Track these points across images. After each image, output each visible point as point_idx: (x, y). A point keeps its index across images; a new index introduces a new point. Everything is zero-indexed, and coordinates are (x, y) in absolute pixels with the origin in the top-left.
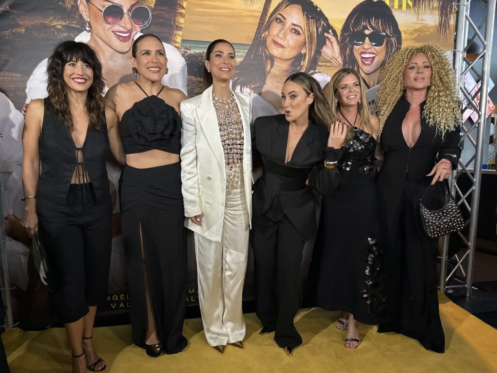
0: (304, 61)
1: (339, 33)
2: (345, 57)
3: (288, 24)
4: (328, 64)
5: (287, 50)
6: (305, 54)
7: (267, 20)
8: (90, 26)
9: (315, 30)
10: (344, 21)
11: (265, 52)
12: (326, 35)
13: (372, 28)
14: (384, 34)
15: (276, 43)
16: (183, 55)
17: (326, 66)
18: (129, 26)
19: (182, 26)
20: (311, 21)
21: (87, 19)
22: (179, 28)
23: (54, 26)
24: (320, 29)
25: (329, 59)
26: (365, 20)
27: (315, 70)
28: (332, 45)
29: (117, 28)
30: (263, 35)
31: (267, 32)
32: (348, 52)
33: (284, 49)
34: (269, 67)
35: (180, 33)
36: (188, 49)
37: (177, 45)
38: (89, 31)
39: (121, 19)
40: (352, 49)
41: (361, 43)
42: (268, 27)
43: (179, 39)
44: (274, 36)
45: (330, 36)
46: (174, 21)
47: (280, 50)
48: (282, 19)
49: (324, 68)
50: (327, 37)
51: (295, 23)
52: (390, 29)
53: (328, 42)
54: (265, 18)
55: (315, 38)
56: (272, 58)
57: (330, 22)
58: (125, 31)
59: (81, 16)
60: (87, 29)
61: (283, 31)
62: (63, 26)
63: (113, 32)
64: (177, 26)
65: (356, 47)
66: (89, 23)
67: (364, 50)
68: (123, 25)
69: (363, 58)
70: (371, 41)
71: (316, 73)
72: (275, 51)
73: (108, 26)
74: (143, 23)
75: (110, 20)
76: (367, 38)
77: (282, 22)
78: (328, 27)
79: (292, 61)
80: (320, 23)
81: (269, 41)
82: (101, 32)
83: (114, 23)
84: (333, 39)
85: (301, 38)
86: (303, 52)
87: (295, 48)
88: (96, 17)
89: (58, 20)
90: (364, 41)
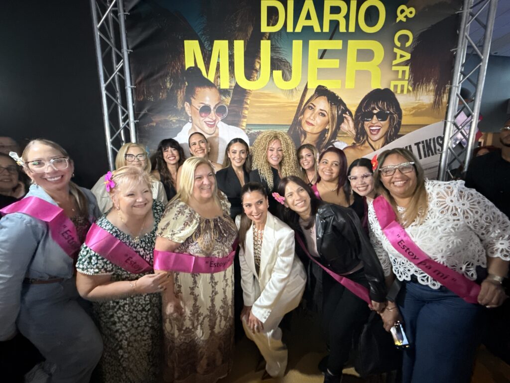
0: (327, 134)
1: (354, 113)
2: (357, 131)
3: (317, 110)
4: (345, 135)
5: (316, 127)
6: (328, 129)
7: (302, 108)
8: (192, 119)
9: (336, 113)
10: (358, 106)
11: (301, 129)
12: (344, 115)
13: (379, 108)
14: (388, 112)
15: (308, 123)
16: (247, 134)
17: (344, 137)
18: (214, 118)
19: (247, 115)
20: (334, 106)
21: (190, 115)
22: (244, 117)
23: (171, 121)
24: (340, 112)
25: (345, 132)
26: (374, 103)
27: (335, 139)
28: (348, 122)
29: (207, 119)
30: (299, 118)
31: (302, 116)
32: (360, 126)
33: (313, 127)
34: (303, 139)
35: (245, 120)
36: (250, 130)
37: (243, 128)
38: (191, 122)
39: (210, 113)
40: (363, 125)
41: (370, 119)
42: (303, 113)
43: (244, 124)
44: (308, 118)
45: (347, 116)
46: (242, 113)
47: (311, 127)
48: (313, 107)
49: (342, 138)
50: (345, 117)
51: (322, 109)
52: (393, 108)
53: (345, 121)
54: (301, 106)
55: (336, 118)
56: (305, 133)
57: (348, 107)
58: (212, 120)
59: (186, 113)
60: (190, 121)
61: (313, 115)
62: (177, 120)
63: (205, 122)
64: (243, 116)
65: (366, 123)
66: (191, 117)
67: (372, 125)
68: (211, 117)
69: (371, 130)
70: (378, 117)
71: (336, 141)
72: (307, 128)
73: (202, 119)
74: (223, 115)
75: (203, 115)
76: (375, 116)
77: (313, 108)
78: (346, 110)
79: (319, 134)
80: (340, 107)
81: (303, 122)
82: (198, 123)
83: (205, 117)
84: (349, 118)
85: (326, 119)
86: (327, 128)
87: (321, 125)
88: (195, 113)
89: (174, 117)
90: (372, 118)
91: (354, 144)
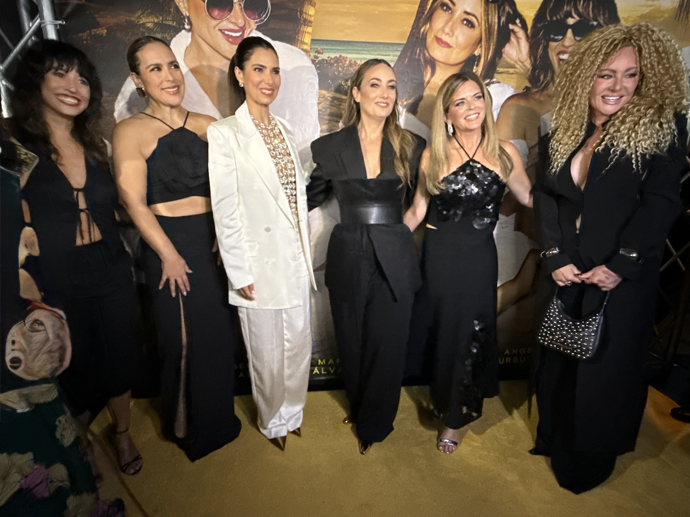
0: (477, 66)
2: (535, 60)
3: (459, 13)
5: (455, 51)
6: (480, 57)
7: (428, 7)
8: (190, 23)
9: (496, 20)
10: (538, 6)
11: (424, 55)
12: (511, 27)
14: (595, 23)
15: (439, 40)
16: (313, 61)
17: (508, 73)
18: (241, 22)
19: (312, 19)
20: (492, 6)
21: (185, 13)
22: (307, 23)
23: (144, 24)
24: (503, 19)
25: (512, 62)
26: (569, 3)
27: (492, 78)
28: (518, 42)
29: (225, 24)
30: (422, 30)
31: (428, 25)
32: (540, 51)
33: (451, 49)
34: (429, 75)
35: (309, 29)
36: (319, 53)
37: (305, 47)
38: (189, 30)
40: (546, 48)
41: (561, 37)
42: (430, 18)
43: (307, 39)
44: (438, 31)
45: (516, 29)
46: (301, 12)
47: (445, 50)
48: (451, 5)
50: (513, 31)
51: (469, 10)
55: (496, 33)
56: (432, 63)
58: (237, 28)
59: (177, 9)
60: (187, 27)
62: (156, 24)
63: (220, 30)
64: (305, 20)
65: (553, 44)
68: (234, 20)
70: (575, 34)
71: (493, 83)
72: (437, 52)
73: (214, 22)
74: (260, 17)
75: (216, 13)
76: (570, 32)
77: (450, 9)
78: (515, 16)
79: (461, 66)
80: (504, 9)
81: (430, 39)
82: (205, 32)
83: (221, 18)
84: (521, 33)
85: (475, 33)
86: (476, 53)
87: (465, 48)
88: (197, 8)
89: (148, 15)
91: (527, 88)
